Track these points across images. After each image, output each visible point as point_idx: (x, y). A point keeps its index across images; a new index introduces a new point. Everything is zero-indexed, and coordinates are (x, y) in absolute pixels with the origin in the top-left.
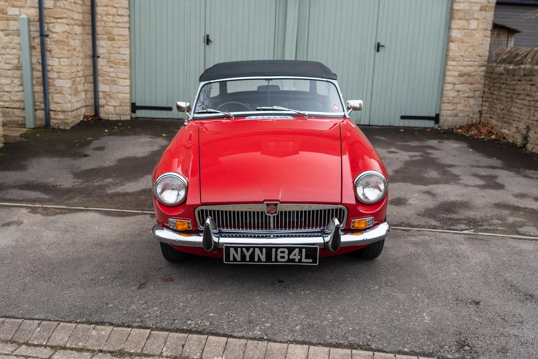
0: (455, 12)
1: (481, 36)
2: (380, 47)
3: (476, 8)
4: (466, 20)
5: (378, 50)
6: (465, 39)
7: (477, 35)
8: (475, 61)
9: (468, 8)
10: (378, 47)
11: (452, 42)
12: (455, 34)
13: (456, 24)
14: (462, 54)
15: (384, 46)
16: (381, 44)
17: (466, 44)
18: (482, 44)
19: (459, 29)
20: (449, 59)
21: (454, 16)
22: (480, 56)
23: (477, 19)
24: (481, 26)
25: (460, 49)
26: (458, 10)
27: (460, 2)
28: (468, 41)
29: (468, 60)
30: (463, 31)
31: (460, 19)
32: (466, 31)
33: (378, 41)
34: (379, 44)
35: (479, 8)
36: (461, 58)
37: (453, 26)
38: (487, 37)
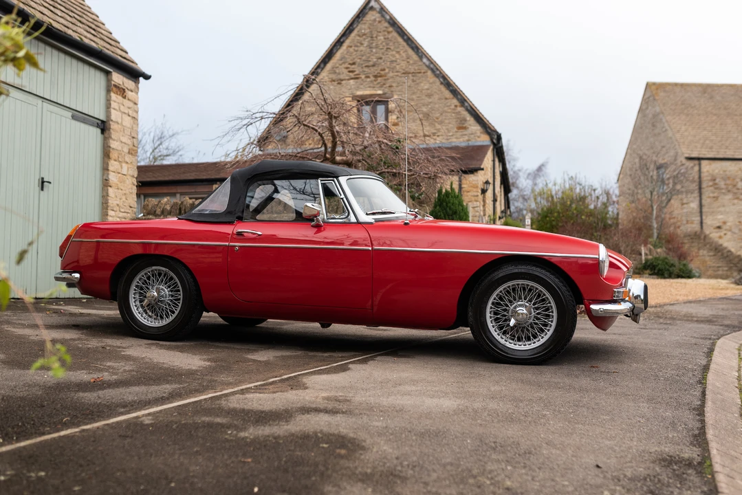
0: (111, 150)
1: (131, 182)
2: (45, 184)
3: (126, 150)
4: (120, 162)
5: (42, 189)
6: (120, 185)
7: (127, 182)
8: (128, 213)
9: (120, 148)
10: (42, 183)
11: (111, 186)
12: (113, 178)
13: (113, 165)
14: (118, 203)
15: (50, 183)
16: (45, 180)
17: (120, 191)
18: (131, 193)
19: (114, 172)
20: (109, 208)
21: (111, 155)
22: (131, 207)
23: (127, 163)
24: (131, 172)
25: (116, 196)
26: (113, 149)
27: (114, 140)
28: (122, 188)
29: (122, 210)
30: (117, 174)
31: (115, 160)
32: (120, 175)
33: (42, 176)
34: (43, 178)
35: (127, 151)
36: (118, 208)
37: (111, 168)
38: (134, 185)
